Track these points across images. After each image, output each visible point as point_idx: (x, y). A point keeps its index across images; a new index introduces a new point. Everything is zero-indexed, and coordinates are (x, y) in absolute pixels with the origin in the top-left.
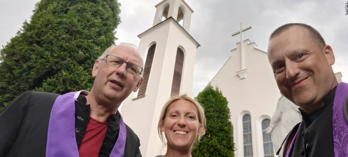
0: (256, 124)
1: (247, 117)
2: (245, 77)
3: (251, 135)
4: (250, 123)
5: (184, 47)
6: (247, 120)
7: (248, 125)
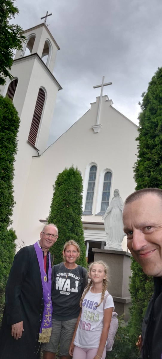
0: (100, 176)
1: (94, 168)
2: (98, 132)
3: (94, 183)
4: (95, 174)
5: (46, 88)
6: (94, 171)
7: (93, 175)
